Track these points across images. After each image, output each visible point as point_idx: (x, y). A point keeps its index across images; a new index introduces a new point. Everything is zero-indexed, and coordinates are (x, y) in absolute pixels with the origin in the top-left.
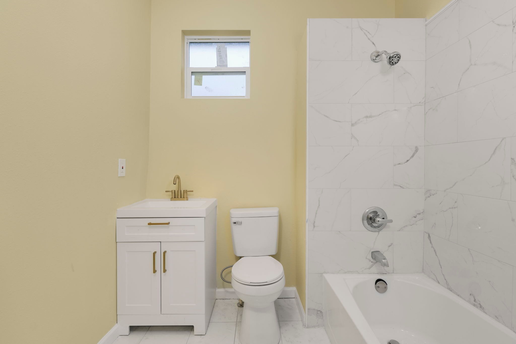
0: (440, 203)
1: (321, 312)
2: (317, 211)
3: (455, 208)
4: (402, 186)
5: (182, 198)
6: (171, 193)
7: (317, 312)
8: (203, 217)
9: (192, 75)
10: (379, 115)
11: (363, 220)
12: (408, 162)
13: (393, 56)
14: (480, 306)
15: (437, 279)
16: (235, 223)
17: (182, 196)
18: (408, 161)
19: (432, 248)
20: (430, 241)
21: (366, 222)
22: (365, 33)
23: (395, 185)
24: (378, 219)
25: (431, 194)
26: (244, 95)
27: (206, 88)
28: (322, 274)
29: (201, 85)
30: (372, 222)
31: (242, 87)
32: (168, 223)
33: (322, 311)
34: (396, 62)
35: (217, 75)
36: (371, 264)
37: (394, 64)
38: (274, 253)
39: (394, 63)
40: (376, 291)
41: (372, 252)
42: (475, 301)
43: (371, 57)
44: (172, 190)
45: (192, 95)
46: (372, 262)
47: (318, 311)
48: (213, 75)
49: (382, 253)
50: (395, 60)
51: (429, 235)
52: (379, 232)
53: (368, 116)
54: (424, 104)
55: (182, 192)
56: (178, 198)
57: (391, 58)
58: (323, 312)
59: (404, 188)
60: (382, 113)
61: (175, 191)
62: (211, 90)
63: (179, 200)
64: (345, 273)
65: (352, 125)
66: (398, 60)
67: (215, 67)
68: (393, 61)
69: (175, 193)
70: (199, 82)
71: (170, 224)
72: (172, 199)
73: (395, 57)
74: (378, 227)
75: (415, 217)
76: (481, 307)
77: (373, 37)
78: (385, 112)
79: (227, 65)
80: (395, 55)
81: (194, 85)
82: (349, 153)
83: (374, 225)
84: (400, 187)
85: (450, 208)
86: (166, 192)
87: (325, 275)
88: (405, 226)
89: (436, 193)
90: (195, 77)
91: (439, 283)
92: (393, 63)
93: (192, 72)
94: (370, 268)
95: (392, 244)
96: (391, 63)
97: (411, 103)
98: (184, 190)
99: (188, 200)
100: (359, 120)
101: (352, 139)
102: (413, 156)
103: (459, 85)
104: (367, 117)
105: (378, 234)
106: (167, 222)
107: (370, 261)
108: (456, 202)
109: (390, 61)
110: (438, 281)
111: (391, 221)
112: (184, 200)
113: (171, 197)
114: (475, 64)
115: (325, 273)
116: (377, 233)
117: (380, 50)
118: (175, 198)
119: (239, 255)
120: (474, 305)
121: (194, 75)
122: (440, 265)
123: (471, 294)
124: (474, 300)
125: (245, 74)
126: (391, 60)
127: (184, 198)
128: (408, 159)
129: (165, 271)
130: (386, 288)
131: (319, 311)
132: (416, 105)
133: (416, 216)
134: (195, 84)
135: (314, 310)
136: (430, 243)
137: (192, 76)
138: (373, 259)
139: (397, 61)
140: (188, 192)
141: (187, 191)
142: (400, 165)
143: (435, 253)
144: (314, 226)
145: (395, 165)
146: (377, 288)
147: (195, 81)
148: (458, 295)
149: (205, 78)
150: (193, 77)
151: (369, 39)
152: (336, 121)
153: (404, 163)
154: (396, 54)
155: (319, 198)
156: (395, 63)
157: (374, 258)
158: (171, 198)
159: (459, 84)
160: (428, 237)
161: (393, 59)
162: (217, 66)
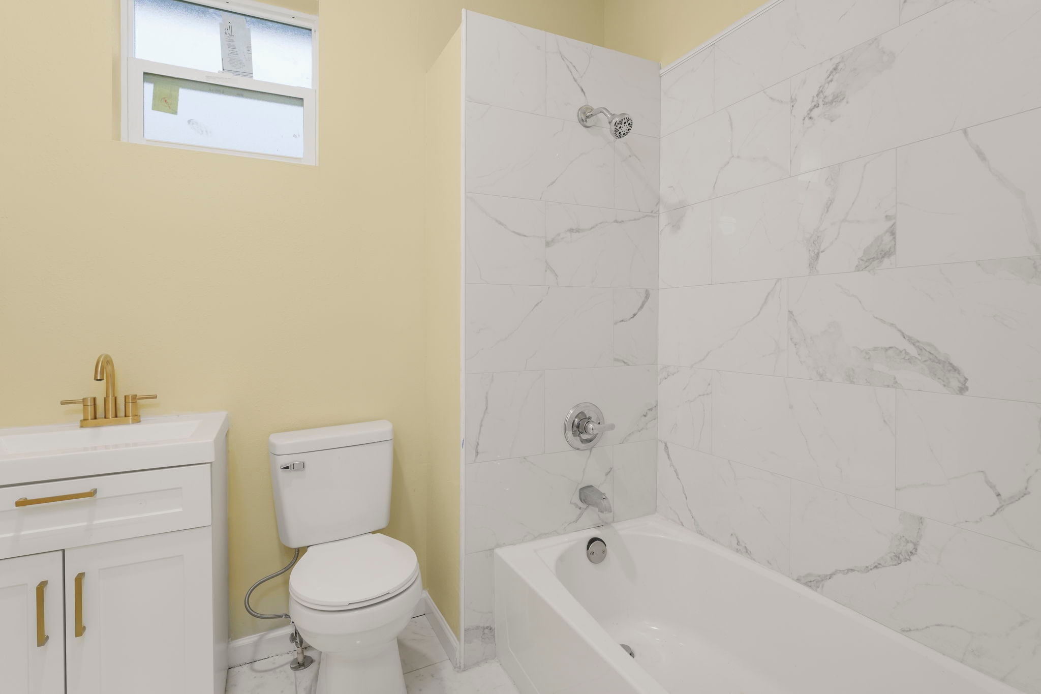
0: (685, 389)
1: (490, 629)
2: (482, 420)
3: (707, 394)
4: (626, 361)
5: (120, 417)
6: (82, 405)
7: (483, 631)
8: (205, 463)
9: (144, 82)
10: (591, 228)
11: (565, 429)
12: (636, 317)
13: (622, 120)
14: (745, 551)
15: (679, 519)
16: (287, 468)
17: (121, 413)
18: (635, 315)
19: (671, 466)
20: (668, 455)
21: (570, 434)
22: (568, 67)
23: (616, 360)
24: (591, 426)
25: (669, 374)
26: (301, 156)
27: (189, 121)
28: (493, 549)
29: (175, 112)
30: (581, 431)
31: (295, 136)
32: (93, 493)
33: (492, 626)
34: (625, 132)
35: (223, 93)
36: (579, 511)
37: (622, 135)
38: (382, 523)
39: (622, 133)
40: (590, 562)
41: (581, 489)
42: (738, 543)
43: (578, 116)
44: (85, 397)
45: (146, 137)
46: (580, 508)
47: (484, 628)
48: (210, 91)
49: (597, 488)
50: (624, 128)
51: (666, 445)
52: (591, 449)
53: (573, 229)
54: (657, 215)
55: (118, 402)
56: (105, 418)
57: (618, 124)
58: (495, 629)
59: (628, 365)
60: (597, 225)
61: (95, 399)
62: (207, 132)
63: (111, 424)
64: (535, 538)
65: (548, 244)
66: (629, 130)
67: (217, 72)
68: (620, 130)
69: (95, 405)
70: (165, 103)
71: (98, 495)
72: (84, 423)
73: (625, 123)
74: (590, 441)
75: (645, 416)
76: (747, 552)
77: (581, 77)
78: (600, 223)
79: (250, 74)
80: (624, 119)
81: (153, 109)
82: (542, 301)
83: (584, 437)
84: (623, 364)
85: (700, 396)
86: (63, 403)
87: (498, 551)
88: (630, 434)
89: (677, 372)
90: (154, 87)
91: (683, 525)
92: (620, 133)
93: (145, 73)
94: (576, 521)
95: (611, 469)
96: (618, 133)
97: (639, 211)
98: (128, 396)
99: (140, 422)
100: (559, 235)
101: (546, 271)
102: (642, 307)
103: (714, 189)
104: (571, 230)
105: (590, 454)
106: (87, 490)
107: (576, 506)
108: (709, 384)
109: (616, 129)
110: (681, 523)
111: (612, 427)
112: (128, 423)
113: (82, 418)
114: (738, 157)
115: (498, 546)
116: (588, 452)
117: (595, 105)
118: (95, 418)
119: (295, 544)
120: (737, 551)
121: (151, 82)
122: (685, 495)
123: (732, 535)
124: (736, 542)
125: (302, 105)
126: (618, 128)
127: (125, 416)
128: (635, 312)
129: (80, 630)
130: (604, 552)
131: (487, 627)
132: (646, 216)
133: (646, 413)
134: (155, 107)
135: (477, 628)
136: (668, 458)
137: (145, 84)
138: (582, 502)
139: (627, 131)
140: (139, 401)
141: (135, 398)
142: (623, 322)
143: (675, 474)
144: (477, 453)
145: (616, 323)
146: (590, 555)
147: (154, 99)
148: (714, 540)
149: (185, 96)
150: (149, 88)
151: (575, 80)
152: (519, 234)
153: (630, 319)
154: (626, 118)
155: (487, 393)
156: (624, 134)
157: (584, 500)
158: (81, 421)
159: (714, 187)
160: (665, 448)
161: (621, 125)
162: (221, 70)
